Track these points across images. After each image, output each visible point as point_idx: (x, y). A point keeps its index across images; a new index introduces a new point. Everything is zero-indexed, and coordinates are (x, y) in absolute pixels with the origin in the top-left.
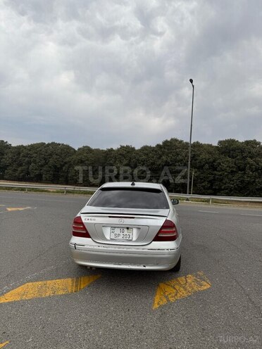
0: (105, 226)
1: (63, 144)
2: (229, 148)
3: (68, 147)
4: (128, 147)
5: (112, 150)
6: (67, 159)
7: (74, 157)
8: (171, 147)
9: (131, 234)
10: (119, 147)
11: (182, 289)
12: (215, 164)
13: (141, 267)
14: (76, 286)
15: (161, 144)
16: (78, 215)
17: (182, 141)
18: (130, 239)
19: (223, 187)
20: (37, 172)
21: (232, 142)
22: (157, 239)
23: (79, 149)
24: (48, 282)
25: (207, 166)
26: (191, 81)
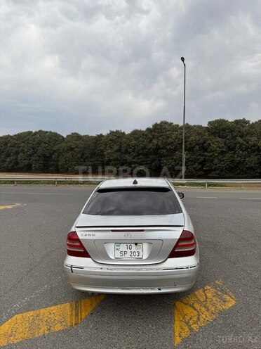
0: (107, 242)
1: (50, 132)
2: (219, 128)
3: (56, 135)
4: (117, 132)
5: (101, 135)
6: (56, 148)
7: (63, 144)
8: (161, 129)
9: (140, 251)
10: (109, 132)
11: (203, 309)
12: (205, 145)
13: (156, 291)
14: (77, 315)
15: (151, 127)
16: (73, 229)
17: (171, 124)
18: (140, 256)
19: (213, 168)
20: (26, 162)
21: (222, 122)
22: (174, 254)
23: (68, 136)
24: (42, 311)
25: (197, 148)
26: (183, 59)
